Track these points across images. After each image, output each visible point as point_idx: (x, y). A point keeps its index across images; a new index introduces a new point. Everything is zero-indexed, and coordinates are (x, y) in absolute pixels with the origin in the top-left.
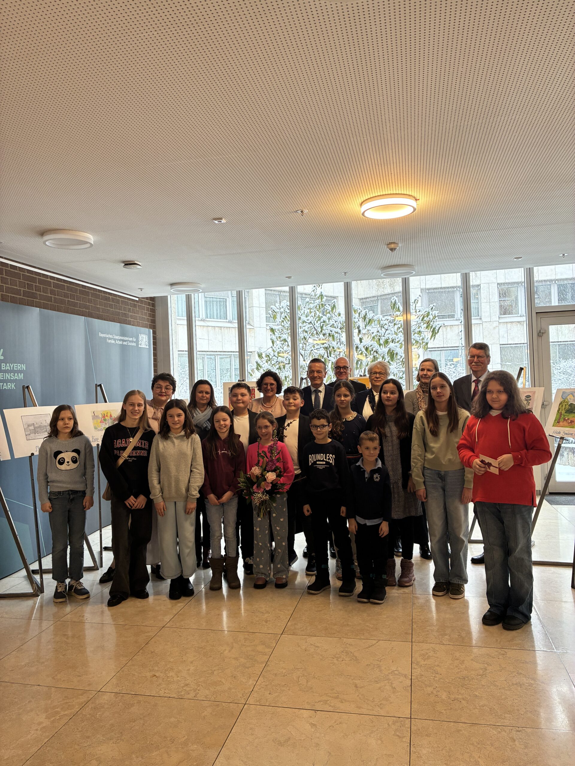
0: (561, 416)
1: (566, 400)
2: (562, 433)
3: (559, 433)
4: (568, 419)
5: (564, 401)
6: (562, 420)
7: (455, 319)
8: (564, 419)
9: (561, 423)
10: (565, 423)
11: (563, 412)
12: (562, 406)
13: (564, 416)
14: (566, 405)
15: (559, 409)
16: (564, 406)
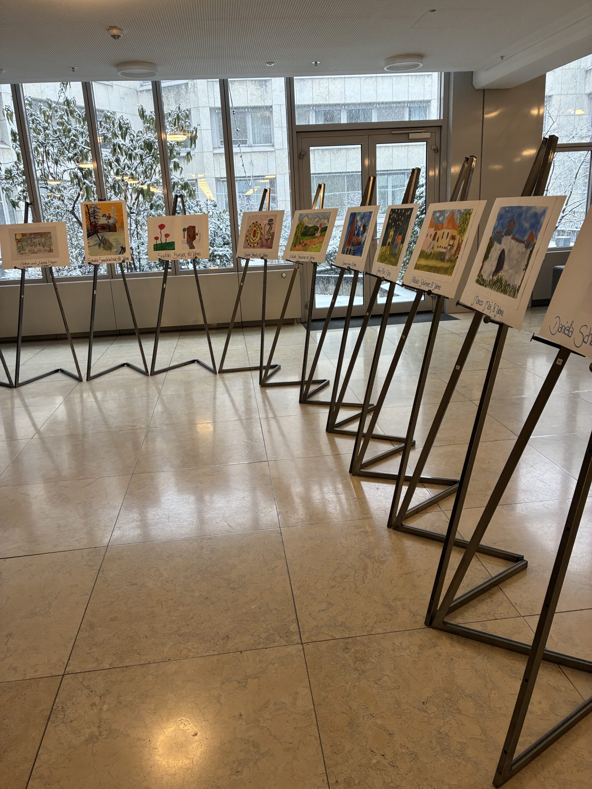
0: (297, 239)
1: (302, 223)
2: (297, 257)
3: (295, 257)
4: (303, 242)
5: (301, 223)
6: (298, 243)
7: (247, 145)
8: (300, 243)
9: (297, 247)
10: (300, 247)
11: (299, 235)
12: (299, 229)
13: (300, 239)
14: (301, 228)
15: (296, 232)
16: (300, 229)
